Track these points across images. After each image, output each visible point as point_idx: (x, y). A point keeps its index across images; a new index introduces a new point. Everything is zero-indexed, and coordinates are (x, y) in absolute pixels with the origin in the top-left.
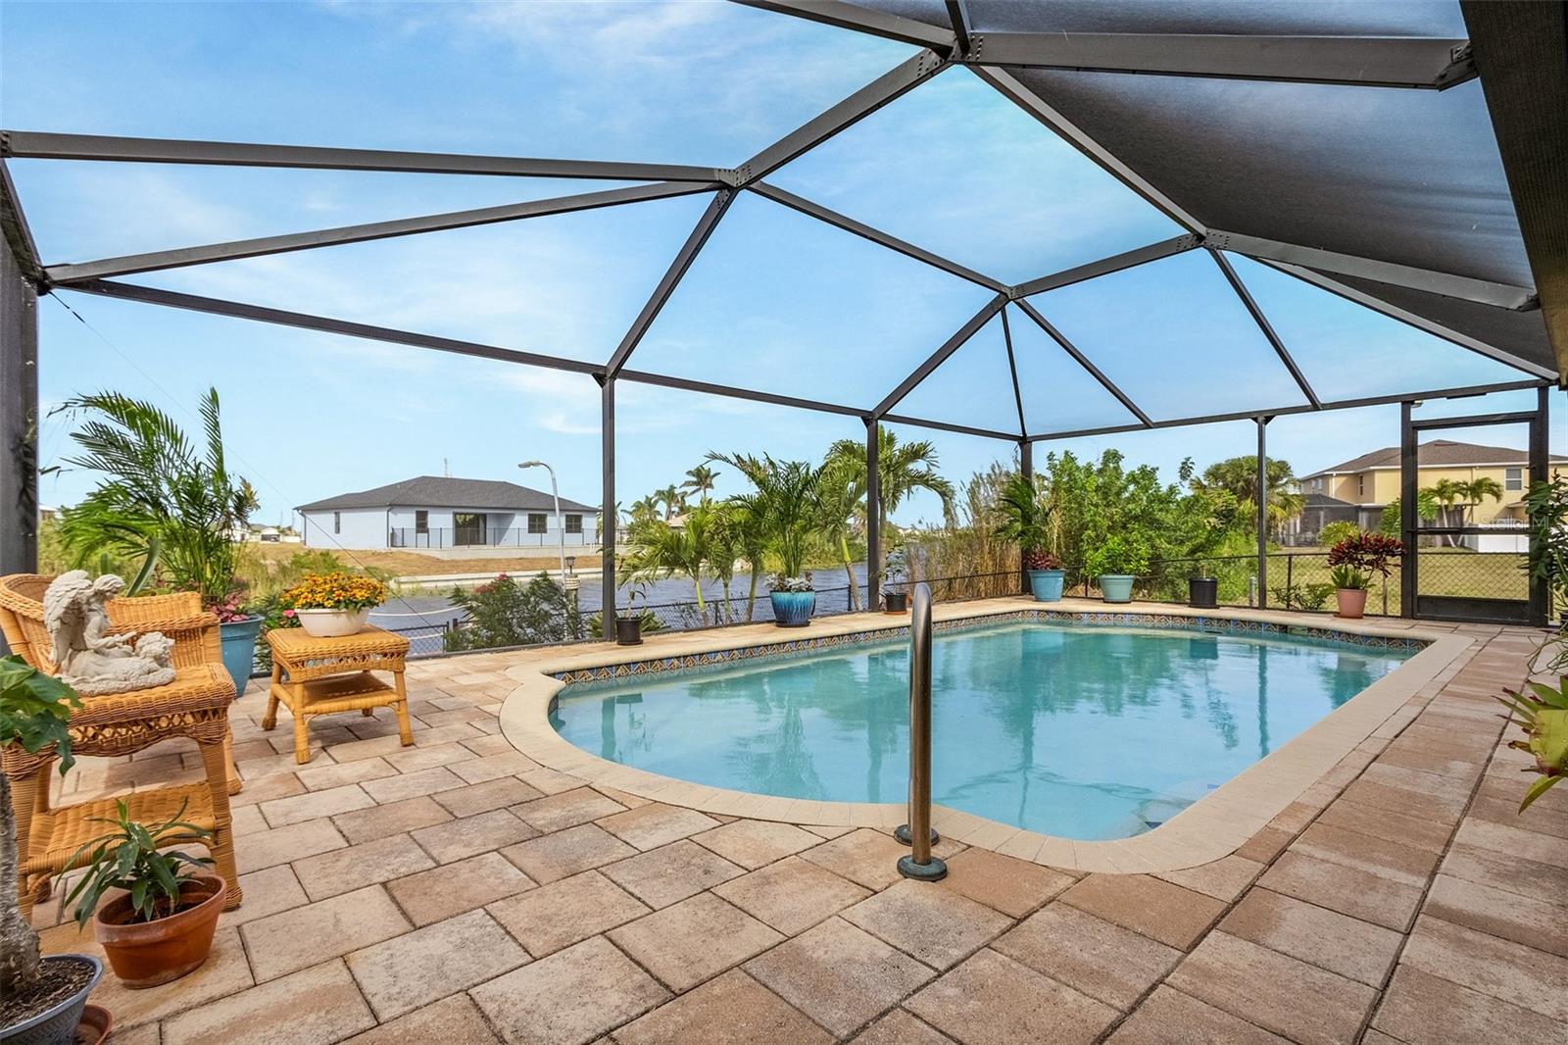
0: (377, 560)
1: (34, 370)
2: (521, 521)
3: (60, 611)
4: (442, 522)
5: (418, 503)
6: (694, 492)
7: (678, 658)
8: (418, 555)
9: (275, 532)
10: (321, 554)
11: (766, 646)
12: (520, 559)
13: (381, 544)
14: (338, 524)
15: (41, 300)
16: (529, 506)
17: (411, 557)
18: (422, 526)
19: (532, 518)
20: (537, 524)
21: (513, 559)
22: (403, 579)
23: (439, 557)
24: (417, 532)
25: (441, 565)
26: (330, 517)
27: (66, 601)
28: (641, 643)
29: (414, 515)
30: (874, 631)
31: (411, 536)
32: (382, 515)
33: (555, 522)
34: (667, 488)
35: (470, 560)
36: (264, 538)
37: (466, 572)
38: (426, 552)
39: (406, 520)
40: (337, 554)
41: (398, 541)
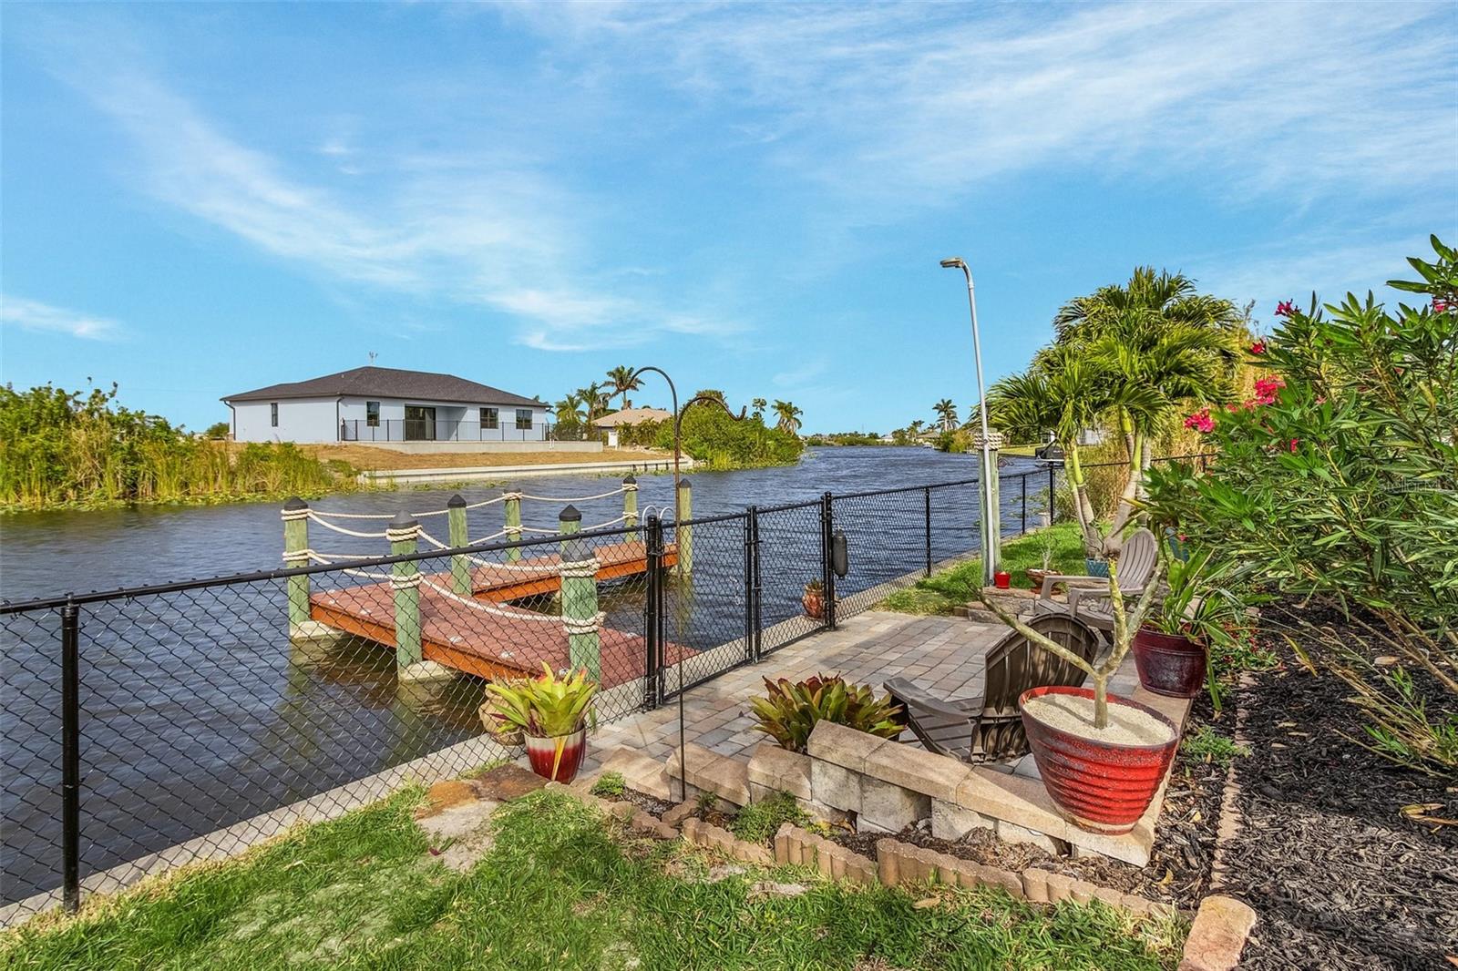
2: (473, 415)
4: (393, 413)
5: (369, 393)
12: (482, 455)
13: (330, 437)
14: (275, 416)
16: (474, 399)
17: (371, 451)
18: (373, 419)
19: (481, 412)
20: (488, 420)
26: (266, 409)
29: (366, 407)
31: (363, 429)
32: (332, 405)
33: (507, 417)
34: (589, 388)
35: (434, 455)
37: (437, 466)
39: (356, 411)
41: (351, 435)
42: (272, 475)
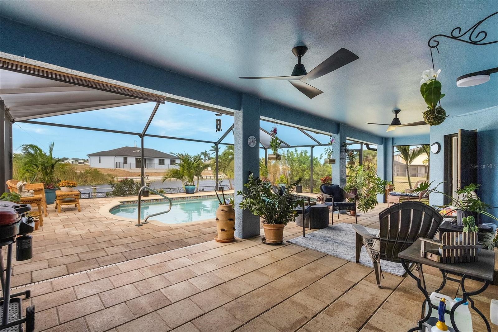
0: (112, 172)
1: (12, 138)
2: (156, 161)
3: (19, 187)
4: (132, 160)
5: (124, 155)
6: (213, 153)
7: (155, 200)
8: (124, 170)
9: (82, 161)
10: (94, 170)
11: (179, 198)
12: (155, 173)
13: (113, 167)
14: (100, 160)
15: (13, 124)
16: (159, 156)
17: (122, 171)
18: (125, 162)
19: (160, 160)
20: (162, 162)
21: (153, 173)
22: (119, 178)
23: (131, 171)
24: (124, 163)
25: (131, 174)
26: (97, 158)
27: (20, 186)
28: (149, 196)
29: (123, 158)
30: (210, 196)
31: (122, 165)
32: (113, 158)
33: (167, 162)
34: (204, 152)
36: (79, 163)
38: (126, 169)
39: (120, 160)
40: (99, 170)
41: (118, 166)
42: (89, 178)
